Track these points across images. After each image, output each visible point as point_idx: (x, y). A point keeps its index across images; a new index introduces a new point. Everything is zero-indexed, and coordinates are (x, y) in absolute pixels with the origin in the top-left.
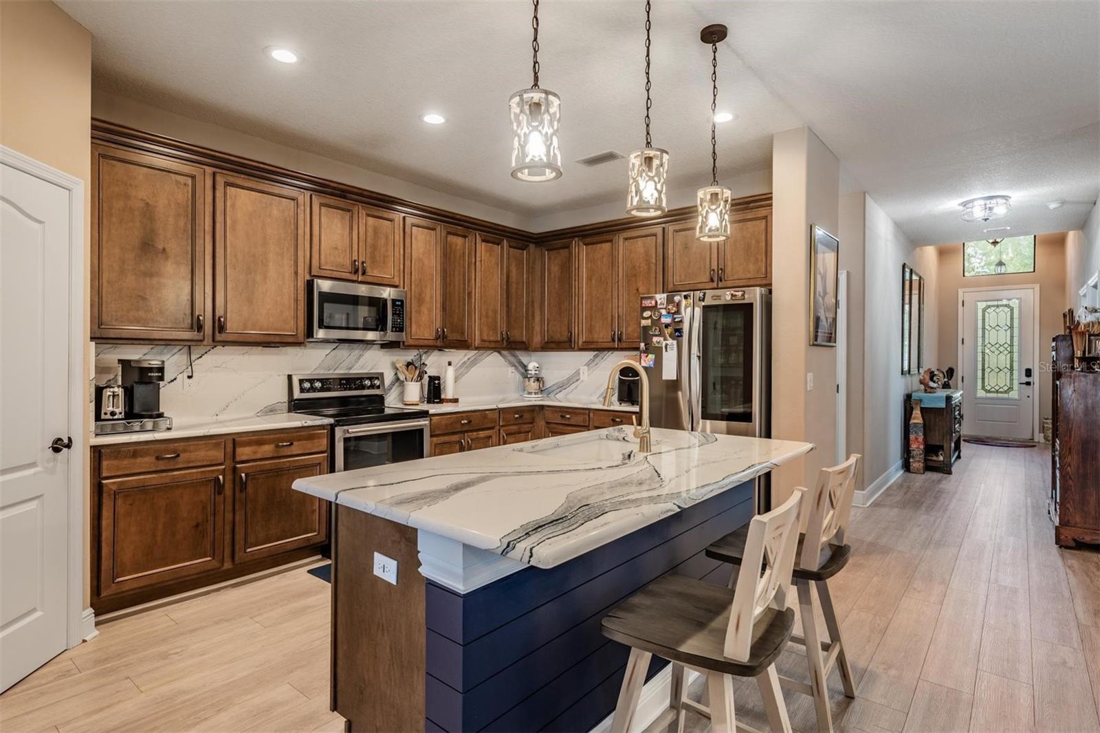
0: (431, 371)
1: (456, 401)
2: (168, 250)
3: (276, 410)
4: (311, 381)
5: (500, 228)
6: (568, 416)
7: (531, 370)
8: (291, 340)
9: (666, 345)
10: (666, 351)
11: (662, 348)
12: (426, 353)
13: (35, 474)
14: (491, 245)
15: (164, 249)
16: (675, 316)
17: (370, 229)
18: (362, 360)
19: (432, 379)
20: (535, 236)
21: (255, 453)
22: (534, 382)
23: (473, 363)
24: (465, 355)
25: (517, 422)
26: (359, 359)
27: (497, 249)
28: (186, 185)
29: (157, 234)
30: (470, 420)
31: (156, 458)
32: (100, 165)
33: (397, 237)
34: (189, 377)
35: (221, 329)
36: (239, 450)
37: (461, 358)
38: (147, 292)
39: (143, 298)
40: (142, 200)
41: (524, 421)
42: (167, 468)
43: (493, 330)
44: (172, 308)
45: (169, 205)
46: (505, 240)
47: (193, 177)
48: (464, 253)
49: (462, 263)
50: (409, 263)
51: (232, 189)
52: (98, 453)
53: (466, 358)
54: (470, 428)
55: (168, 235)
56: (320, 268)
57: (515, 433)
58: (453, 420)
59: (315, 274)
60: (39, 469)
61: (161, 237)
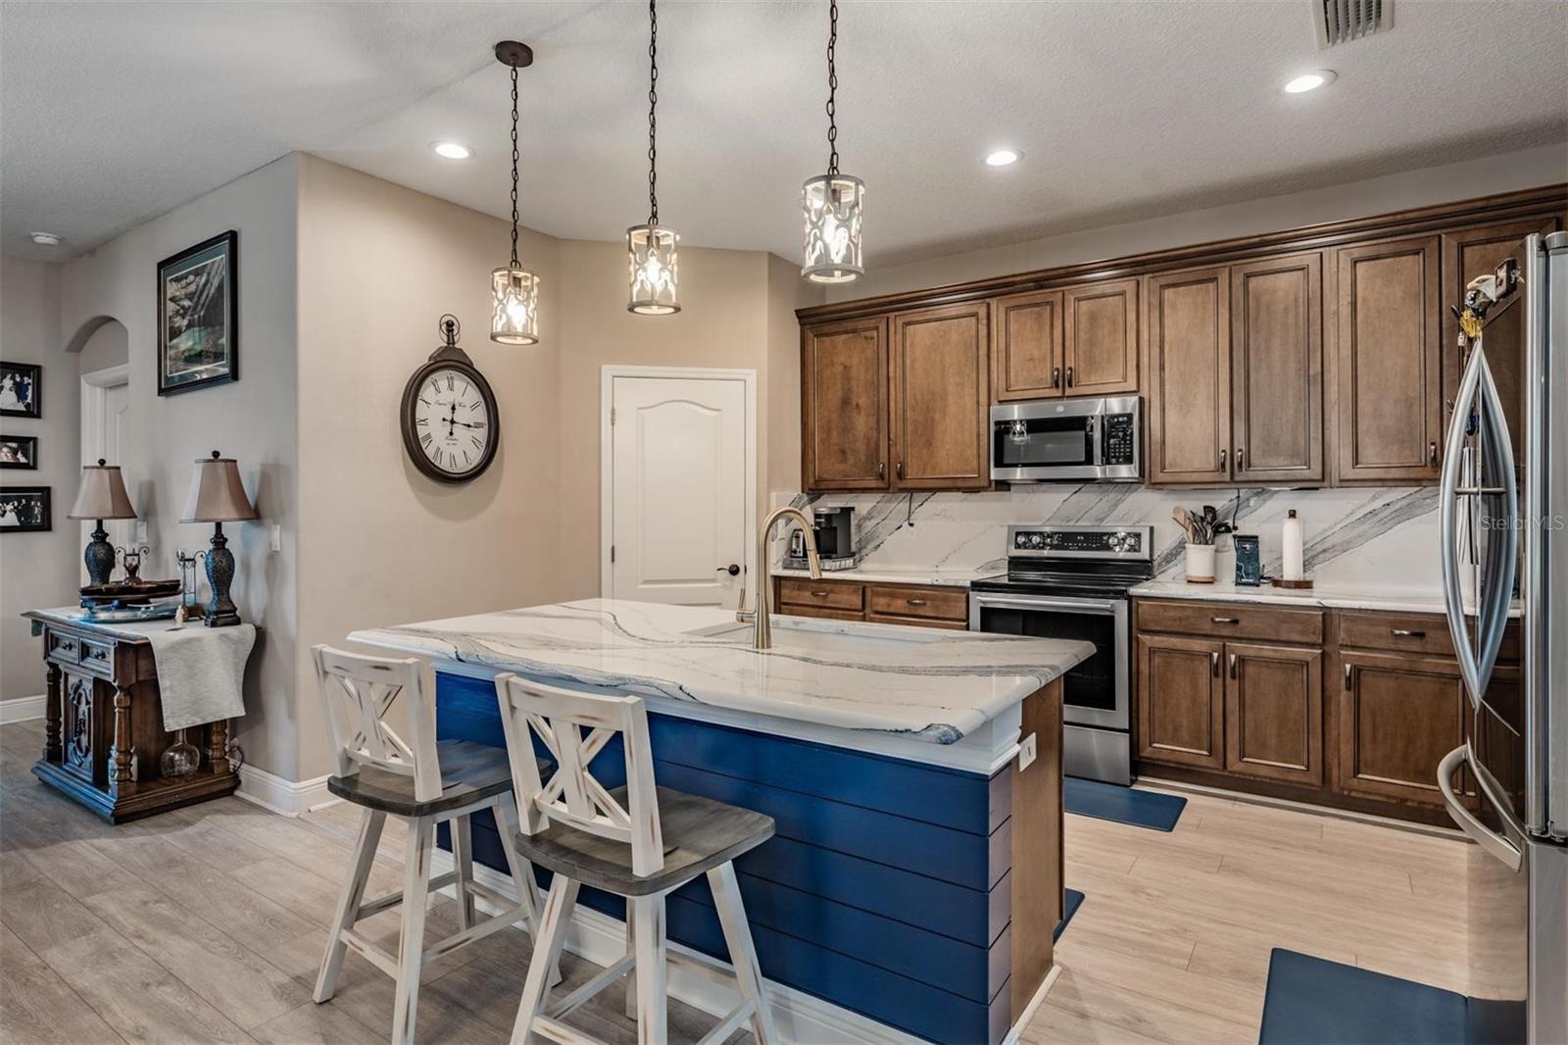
0: (1252, 525)
1: (1304, 585)
2: (860, 404)
3: (997, 568)
4: (1028, 534)
8: (971, 484)
12: (1257, 494)
13: (715, 587)
14: (1389, 261)
15: (857, 405)
17: (1083, 319)
18: (1122, 508)
19: (1244, 540)
21: (889, 605)
24: (1374, 498)
25: (1403, 647)
26: (1116, 505)
27: (1411, 264)
28: (872, 338)
29: (852, 392)
30: (1237, 618)
31: (813, 593)
32: (814, 344)
33: (1131, 317)
34: (911, 525)
35: (901, 475)
36: (875, 600)
37: (1358, 503)
38: (846, 446)
39: (843, 452)
40: (842, 364)
41: (1429, 648)
42: (820, 604)
43: (1403, 442)
44: (863, 458)
45: (860, 361)
46: (1443, 236)
47: (877, 328)
48: (1296, 300)
49: (1291, 321)
50: (1156, 351)
51: (911, 327)
52: (777, 579)
53: (1378, 504)
54: (1238, 635)
55: (861, 391)
56: (1007, 391)
57: (1393, 670)
58: (1188, 613)
59: (1001, 399)
60: (718, 584)
61: (855, 393)
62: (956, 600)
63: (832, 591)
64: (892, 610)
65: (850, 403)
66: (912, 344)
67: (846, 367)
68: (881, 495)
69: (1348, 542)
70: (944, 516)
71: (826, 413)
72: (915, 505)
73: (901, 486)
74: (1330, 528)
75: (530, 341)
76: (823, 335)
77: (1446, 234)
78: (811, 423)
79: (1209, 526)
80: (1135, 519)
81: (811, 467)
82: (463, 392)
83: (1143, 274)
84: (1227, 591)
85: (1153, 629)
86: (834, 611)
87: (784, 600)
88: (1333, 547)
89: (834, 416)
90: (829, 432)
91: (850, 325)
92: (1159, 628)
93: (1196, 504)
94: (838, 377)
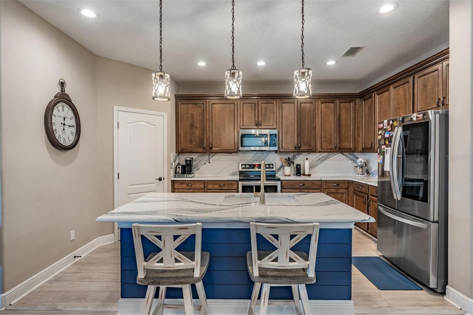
0: (297, 162)
1: (309, 175)
2: (197, 126)
3: (235, 174)
4: (245, 165)
5: (332, 95)
6: (360, 187)
7: (359, 163)
8: (233, 151)
9: (387, 150)
10: (386, 154)
11: (385, 151)
12: (298, 154)
13: (154, 185)
14: (328, 104)
15: (196, 126)
16: (390, 133)
17: (263, 109)
18: (268, 158)
19: (297, 165)
20: (358, 94)
21: (213, 187)
22: (359, 169)
23: (325, 159)
24: (320, 155)
25: (335, 188)
27: (332, 105)
28: (201, 107)
30: (304, 184)
31: (187, 185)
32: (181, 107)
33: (275, 109)
34: (209, 163)
35: (211, 148)
36: (208, 186)
37: (317, 156)
38: (192, 139)
39: (191, 141)
40: (191, 113)
41: (340, 188)
42: (190, 188)
43: (330, 143)
44: (198, 143)
45: (197, 114)
46: (337, 100)
47: (203, 104)
48: (310, 110)
49: (309, 115)
50: (281, 119)
51: (214, 105)
52: (173, 182)
53: (321, 157)
54: (304, 188)
55: (197, 122)
56: (243, 126)
57: (334, 193)
58: (294, 183)
59: (241, 128)
60: (155, 184)
61: (195, 123)
62: (234, 184)
63: (193, 184)
64: (214, 188)
65: (193, 126)
66: (214, 110)
67: (192, 114)
68: (199, 154)
69: (315, 165)
70: (219, 160)
71: (185, 128)
72: (210, 157)
73: (211, 151)
74: (312, 162)
75: (167, 100)
76: (184, 104)
77: (338, 100)
78: (180, 131)
79: (289, 162)
80: (271, 160)
81: (180, 145)
82: (68, 112)
83: (277, 99)
84: (294, 178)
85: (286, 188)
86: (194, 190)
87: (175, 188)
88: (312, 166)
89: (188, 129)
90: (186, 134)
91: (194, 102)
92: (287, 188)
93: (286, 156)
94: (189, 117)
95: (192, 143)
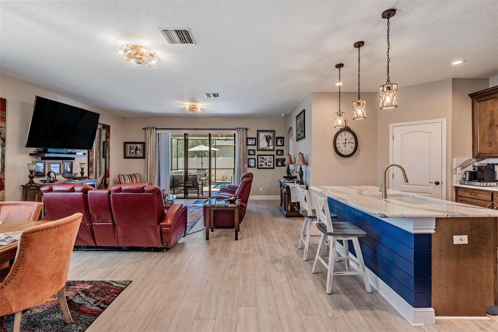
13: (428, 188)
15: (497, 125)
29: (495, 120)
31: (470, 193)
32: (477, 105)
38: (492, 141)
39: (491, 143)
42: (473, 197)
52: (457, 188)
60: (431, 187)
61: (496, 121)
63: (478, 193)
65: (494, 125)
67: (491, 111)
71: (483, 129)
76: (481, 101)
78: (476, 134)
81: (476, 149)
82: (348, 136)
86: (479, 201)
87: (459, 195)
89: (486, 130)
90: (484, 136)
91: (493, 96)
94: (488, 116)
95: (491, 146)
